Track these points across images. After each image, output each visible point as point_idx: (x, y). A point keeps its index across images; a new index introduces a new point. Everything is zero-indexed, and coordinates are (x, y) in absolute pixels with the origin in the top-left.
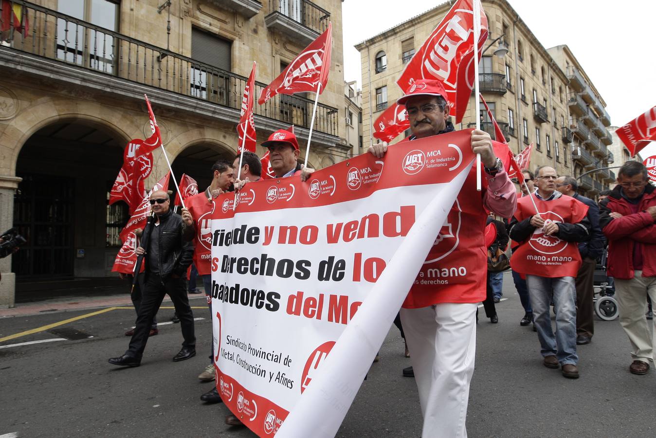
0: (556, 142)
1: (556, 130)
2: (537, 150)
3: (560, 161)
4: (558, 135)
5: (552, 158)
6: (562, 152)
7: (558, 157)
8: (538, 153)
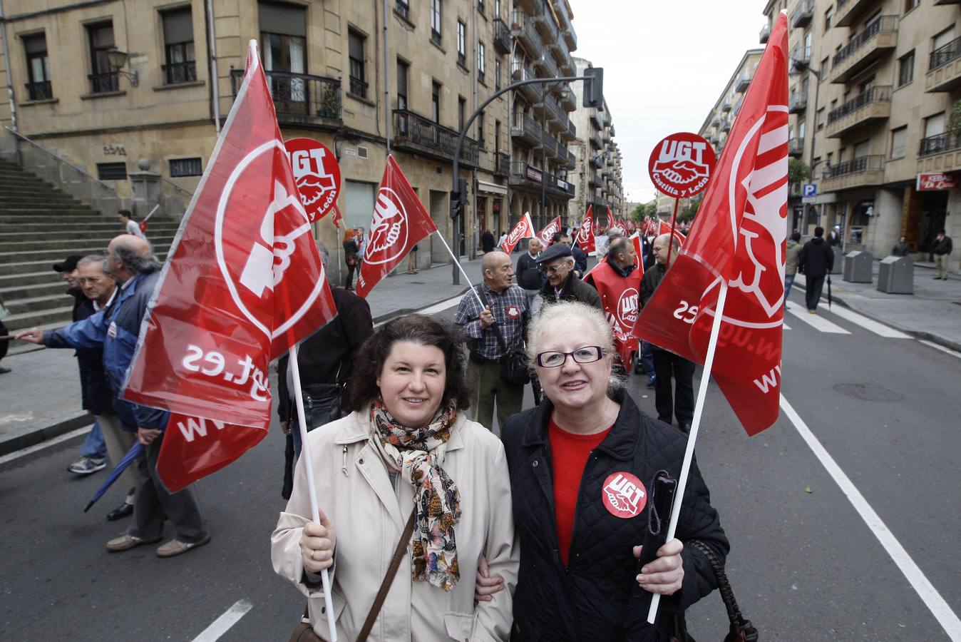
0: (481, 43)
1: (481, 18)
2: (431, 42)
3: (487, 82)
4: (486, 32)
5: (468, 72)
6: (492, 66)
7: (482, 75)
8: (433, 49)
